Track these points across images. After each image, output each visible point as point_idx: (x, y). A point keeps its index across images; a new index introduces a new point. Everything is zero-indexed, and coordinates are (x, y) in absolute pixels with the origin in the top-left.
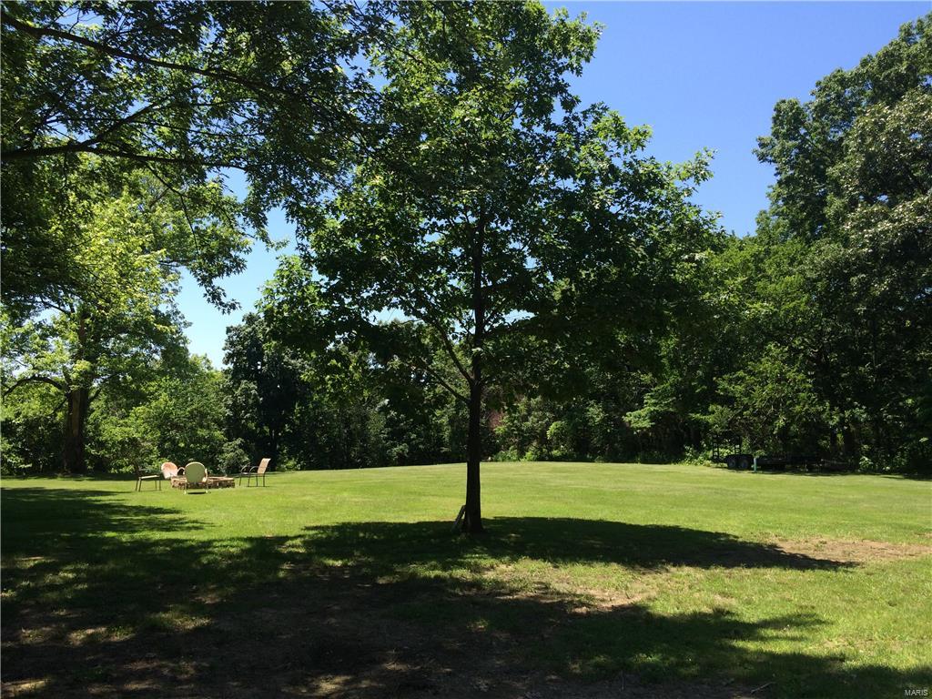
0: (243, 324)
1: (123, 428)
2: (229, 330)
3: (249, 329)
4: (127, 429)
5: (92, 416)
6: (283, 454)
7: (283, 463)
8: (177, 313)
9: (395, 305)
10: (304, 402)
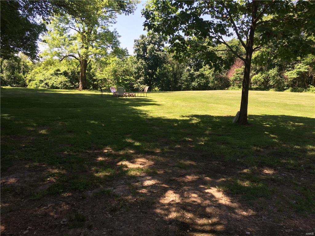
0: (140, 38)
1: (102, 75)
2: (135, 41)
3: (142, 41)
4: (103, 75)
5: (92, 70)
6: (153, 85)
7: (153, 88)
8: (116, 32)
9: (207, 13)
10: (160, 68)
